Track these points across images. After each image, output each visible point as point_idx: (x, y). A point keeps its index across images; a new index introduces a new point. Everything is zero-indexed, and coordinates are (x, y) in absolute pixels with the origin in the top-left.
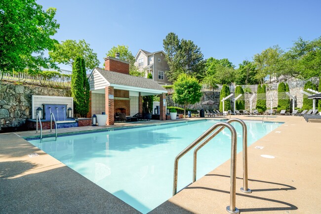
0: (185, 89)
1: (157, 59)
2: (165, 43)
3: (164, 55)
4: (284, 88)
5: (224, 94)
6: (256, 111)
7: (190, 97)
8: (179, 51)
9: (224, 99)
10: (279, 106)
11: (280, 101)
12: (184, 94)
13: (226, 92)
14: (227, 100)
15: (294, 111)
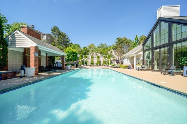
0: (72, 54)
1: (48, 38)
2: (52, 31)
3: (52, 36)
4: (98, 57)
5: (81, 58)
6: (91, 65)
7: (74, 58)
8: (60, 36)
9: (81, 60)
10: (97, 63)
11: (97, 61)
12: (71, 56)
13: (82, 57)
14: (82, 61)
15: (101, 65)
